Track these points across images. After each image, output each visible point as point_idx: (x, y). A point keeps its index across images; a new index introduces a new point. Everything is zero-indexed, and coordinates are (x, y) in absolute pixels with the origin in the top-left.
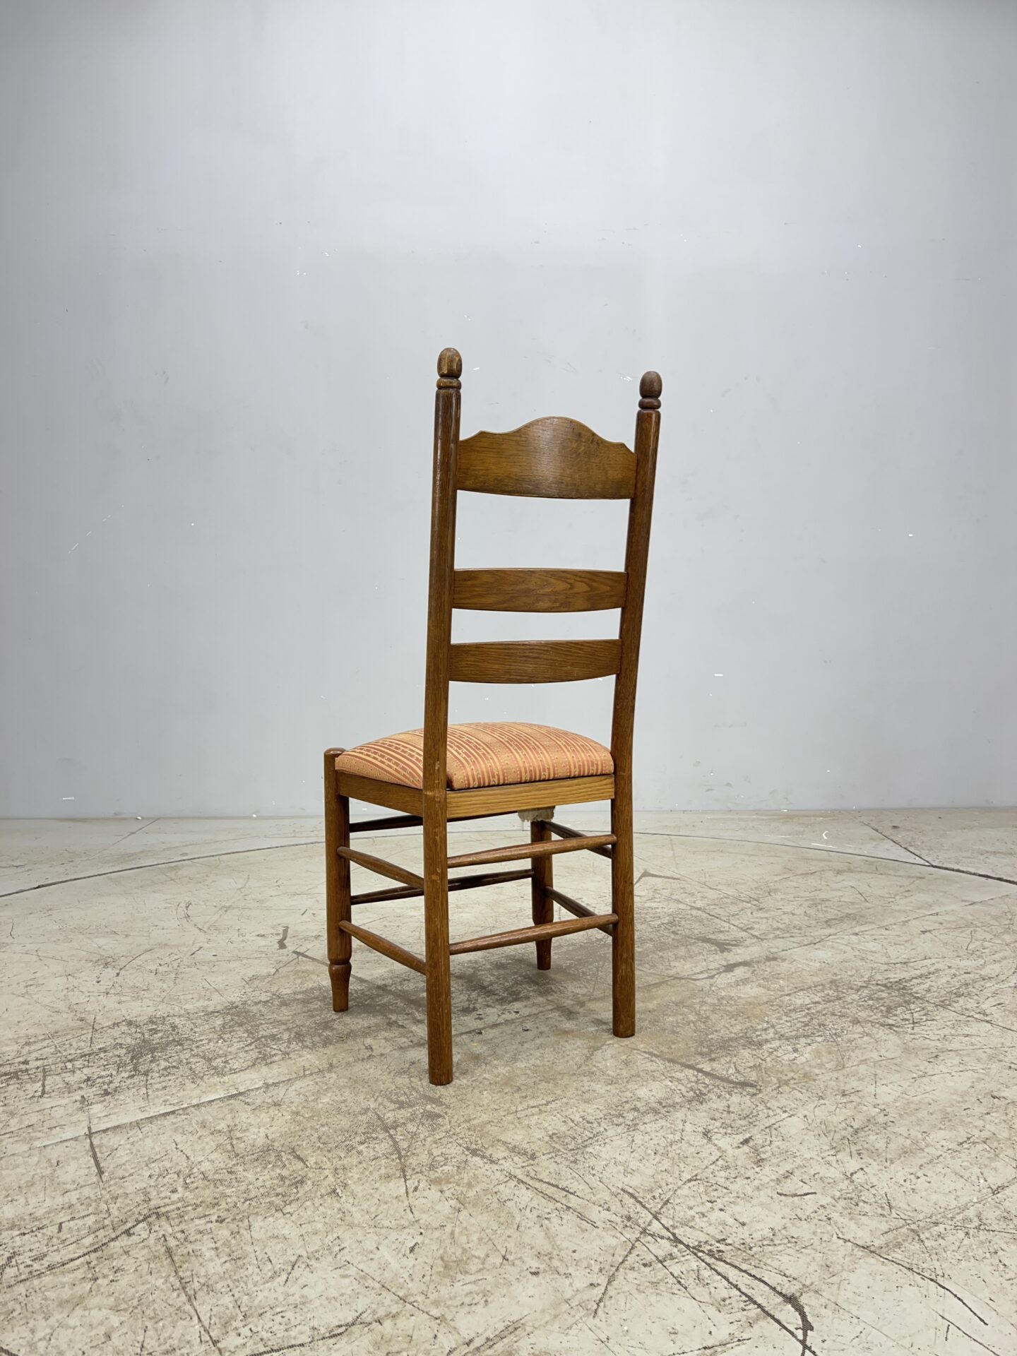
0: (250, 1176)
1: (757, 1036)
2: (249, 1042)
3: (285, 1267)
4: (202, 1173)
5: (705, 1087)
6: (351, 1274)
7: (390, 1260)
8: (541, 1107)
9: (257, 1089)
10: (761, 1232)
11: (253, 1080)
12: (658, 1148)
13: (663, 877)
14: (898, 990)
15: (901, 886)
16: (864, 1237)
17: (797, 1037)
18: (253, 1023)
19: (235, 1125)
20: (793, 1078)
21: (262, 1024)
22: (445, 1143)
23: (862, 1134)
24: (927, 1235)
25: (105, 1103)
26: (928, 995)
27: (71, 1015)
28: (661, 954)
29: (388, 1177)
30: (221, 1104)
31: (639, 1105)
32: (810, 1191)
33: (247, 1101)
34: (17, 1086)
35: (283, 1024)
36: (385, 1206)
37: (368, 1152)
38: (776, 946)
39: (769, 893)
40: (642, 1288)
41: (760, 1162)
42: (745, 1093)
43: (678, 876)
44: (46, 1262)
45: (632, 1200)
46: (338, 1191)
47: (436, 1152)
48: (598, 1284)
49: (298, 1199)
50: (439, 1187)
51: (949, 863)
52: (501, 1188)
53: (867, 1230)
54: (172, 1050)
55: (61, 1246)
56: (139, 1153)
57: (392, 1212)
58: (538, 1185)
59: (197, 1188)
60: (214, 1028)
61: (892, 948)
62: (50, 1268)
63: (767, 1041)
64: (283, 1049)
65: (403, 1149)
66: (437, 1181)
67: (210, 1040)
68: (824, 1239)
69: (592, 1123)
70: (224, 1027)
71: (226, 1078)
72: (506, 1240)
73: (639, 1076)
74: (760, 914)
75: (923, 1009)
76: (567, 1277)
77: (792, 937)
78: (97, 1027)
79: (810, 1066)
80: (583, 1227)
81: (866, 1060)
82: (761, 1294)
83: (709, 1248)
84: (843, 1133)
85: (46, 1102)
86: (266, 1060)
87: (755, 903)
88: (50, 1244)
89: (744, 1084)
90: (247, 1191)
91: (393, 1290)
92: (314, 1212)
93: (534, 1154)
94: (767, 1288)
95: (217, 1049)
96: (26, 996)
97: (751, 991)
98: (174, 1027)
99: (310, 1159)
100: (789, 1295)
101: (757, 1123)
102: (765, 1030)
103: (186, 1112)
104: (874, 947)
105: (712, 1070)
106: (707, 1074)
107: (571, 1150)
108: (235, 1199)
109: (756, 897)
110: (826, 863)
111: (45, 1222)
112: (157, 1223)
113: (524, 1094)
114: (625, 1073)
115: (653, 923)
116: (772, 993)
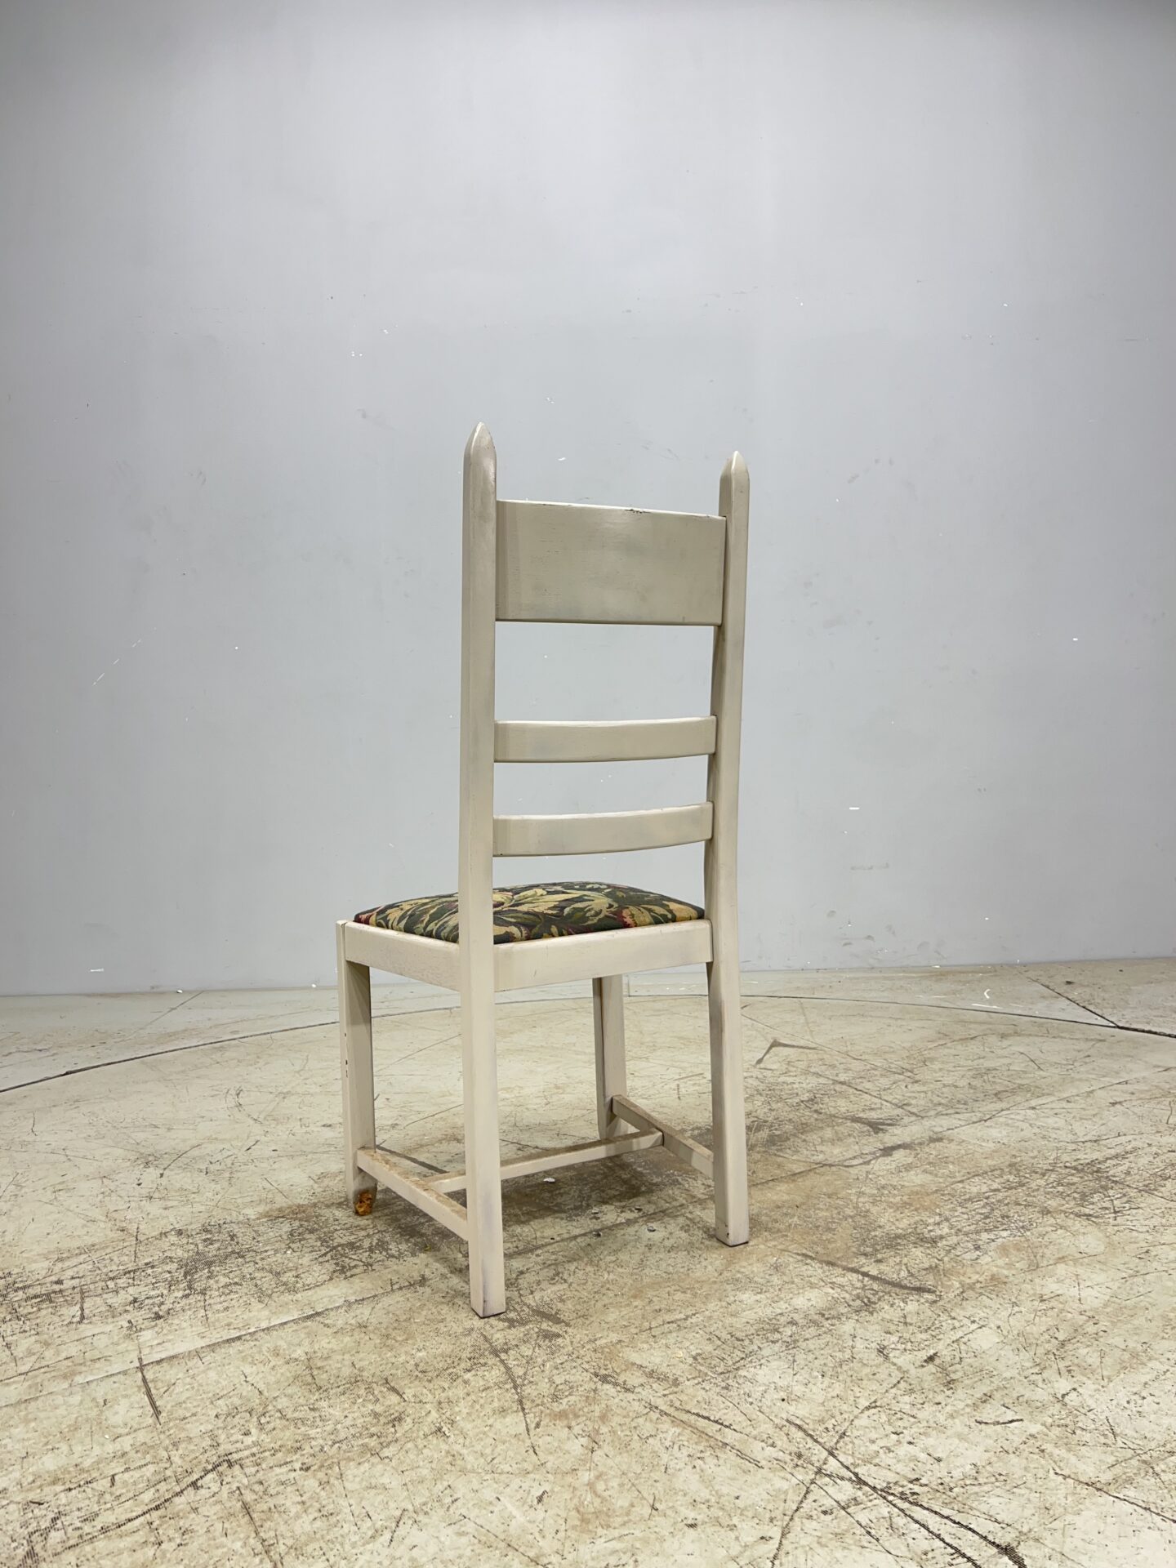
0: (337, 1413)
1: (931, 1231)
2: (323, 1252)
3: (388, 1524)
4: (279, 1411)
5: (873, 1294)
6: (470, 1530)
7: (515, 1513)
8: (679, 1323)
9: (338, 1308)
10: (962, 1469)
11: (331, 1297)
12: (825, 1369)
13: (798, 1047)
14: (1092, 1174)
15: (1079, 1051)
16: (1088, 1471)
17: (978, 1232)
18: (325, 1230)
19: (315, 1352)
20: (978, 1282)
21: (336, 1230)
22: (568, 1368)
23: (1069, 1347)
24: (1163, 1467)
25: (156, 1329)
26: (1128, 1178)
27: (109, 1225)
28: (804, 1137)
29: (503, 1411)
30: (295, 1327)
31: (796, 1317)
32: (1015, 1418)
33: (326, 1322)
34: (50, 1310)
35: (362, 1229)
36: (504, 1447)
37: (475, 1380)
38: (941, 1124)
39: (924, 1062)
40: (823, 1541)
41: (950, 1384)
42: (922, 1300)
43: (814, 1046)
44: (98, 1523)
45: (801, 1434)
46: (445, 1429)
47: (558, 1380)
48: (770, 1538)
49: (396, 1441)
50: (565, 1422)
51: (1138, 1022)
52: (641, 1420)
53: (1091, 1464)
54: (233, 1262)
55: (115, 1503)
56: (201, 1388)
57: (510, 1453)
58: (685, 1417)
59: (274, 1429)
60: (281, 1236)
61: (1078, 1123)
62: (104, 1530)
63: (942, 1237)
64: (364, 1260)
65: (519, 1377)
66: (562, 1415)
67: (276, 1251)
68: (1039, 1476)
69: (743, 1340)
70: (292, 1235)
71: (299, 1296)
72: (652, 1486)
73: (793, 1283)
74: (916, 1087)
75: (1125, 1195)
76: (731, 1530)
77: (957, 1113)
78: (141, 1237)
79: (997, 1266)
80: (743, 1466)
81: (1063, 1257)
82: (970, 1544)
83: (901, 1489)
84: (1048, 1346)
85: (86, 1329)
86: (345, 1273)
87: (909, 1074)
88: (102, 1501)
89: (920, 1290)
90: (334, 1431)
91: (521, 1550)
92: (418, 1455)
93: (677, 1379)
94: (977, 1537)
95: (286, 1262)
96: (55, 1203)
97: (916, 1179)
98: (232, 1237)
99: (407, 1391)
100: (1004, 1546)
101: (941, 1336)
102: (938, 1224)
103: (255, 1337)
104: (1056, 1123)
105: (880, 1273)
106: (874, 1278)
107: (721, 1373)
108: (321, 1442)
109: (908, 1067)
110: (990, 1026)
111: (95, 1474)
112: (229, 1472)
113: (657, 1308)
114: (776, 1280)
115: (790, 1101)
116: (941, 1180)
